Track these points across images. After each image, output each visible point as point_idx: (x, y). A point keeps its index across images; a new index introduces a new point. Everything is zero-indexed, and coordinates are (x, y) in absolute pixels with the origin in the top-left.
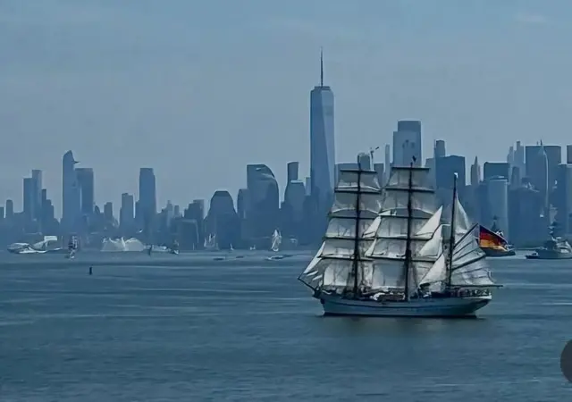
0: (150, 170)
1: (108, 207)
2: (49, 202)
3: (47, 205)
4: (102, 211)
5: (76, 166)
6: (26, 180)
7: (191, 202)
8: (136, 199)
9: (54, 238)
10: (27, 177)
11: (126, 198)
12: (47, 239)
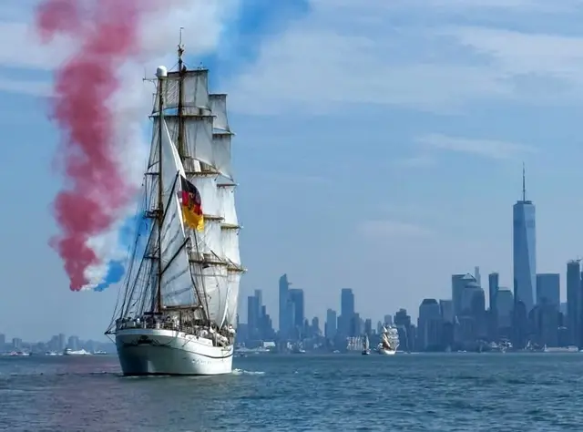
0: (350, 291)
1: (316, 321)
2: (268, 316)
3: (266, 318)
4: (310, 323)
5: (290, 287)
6: (250, 298)
7: (398, 311)
8: (339, 313)
9: (272, 344)
10: (250, 295)
11: (331, 313)
12: (266, 344)
